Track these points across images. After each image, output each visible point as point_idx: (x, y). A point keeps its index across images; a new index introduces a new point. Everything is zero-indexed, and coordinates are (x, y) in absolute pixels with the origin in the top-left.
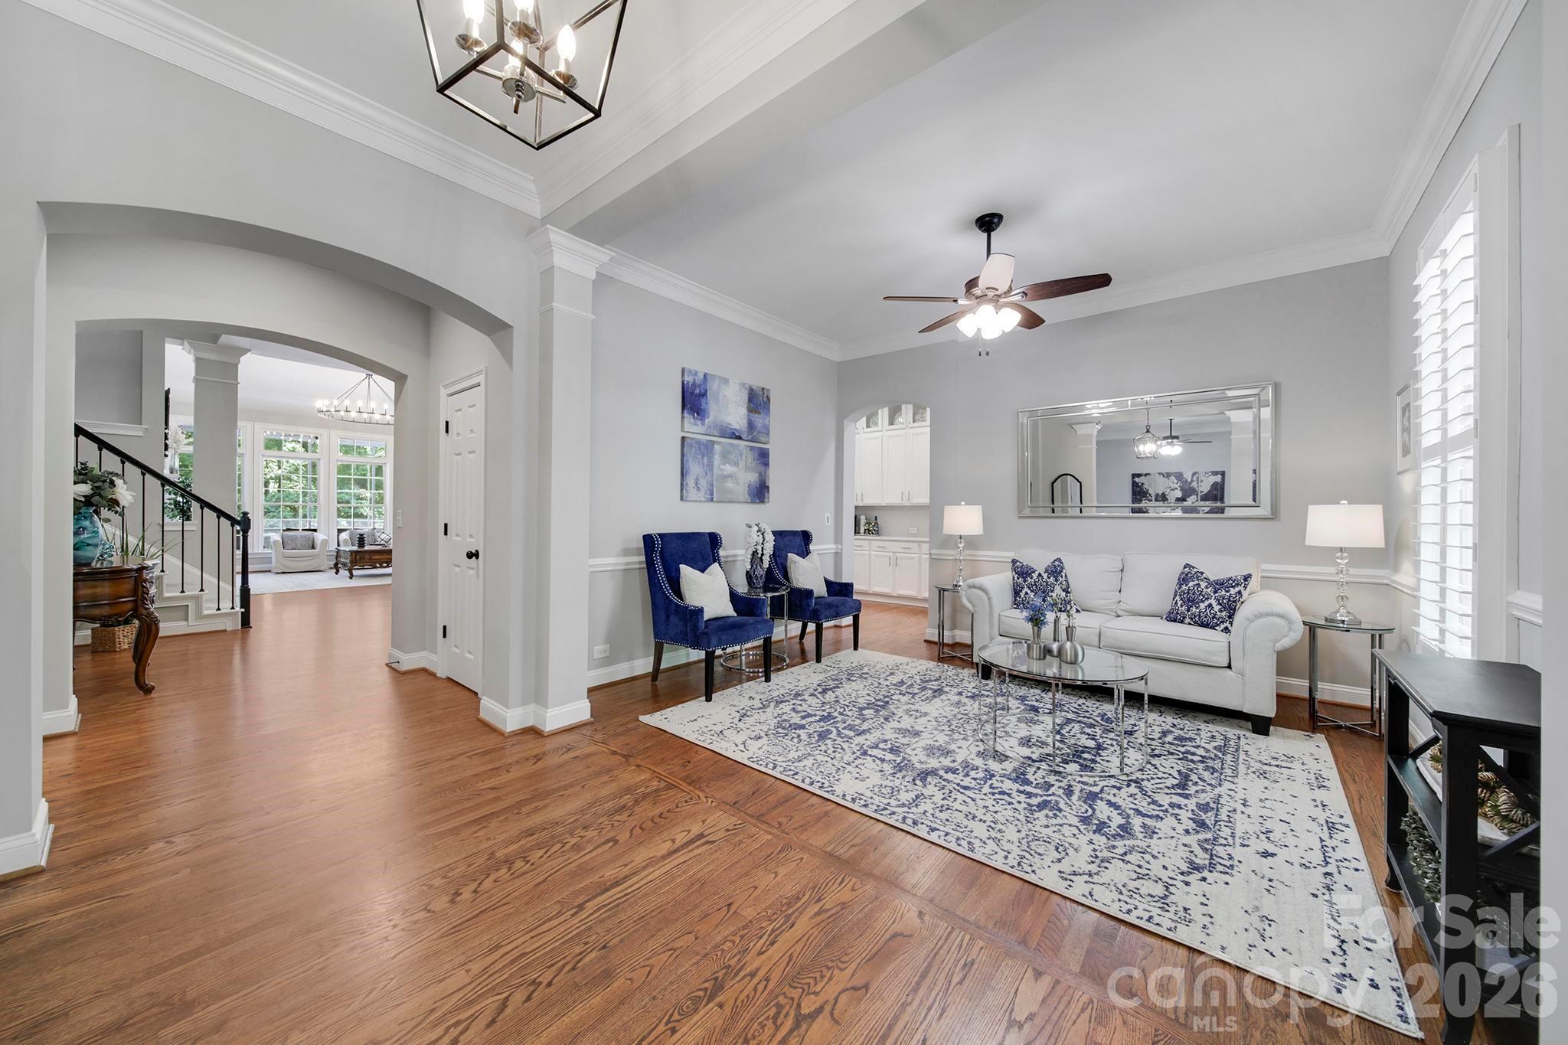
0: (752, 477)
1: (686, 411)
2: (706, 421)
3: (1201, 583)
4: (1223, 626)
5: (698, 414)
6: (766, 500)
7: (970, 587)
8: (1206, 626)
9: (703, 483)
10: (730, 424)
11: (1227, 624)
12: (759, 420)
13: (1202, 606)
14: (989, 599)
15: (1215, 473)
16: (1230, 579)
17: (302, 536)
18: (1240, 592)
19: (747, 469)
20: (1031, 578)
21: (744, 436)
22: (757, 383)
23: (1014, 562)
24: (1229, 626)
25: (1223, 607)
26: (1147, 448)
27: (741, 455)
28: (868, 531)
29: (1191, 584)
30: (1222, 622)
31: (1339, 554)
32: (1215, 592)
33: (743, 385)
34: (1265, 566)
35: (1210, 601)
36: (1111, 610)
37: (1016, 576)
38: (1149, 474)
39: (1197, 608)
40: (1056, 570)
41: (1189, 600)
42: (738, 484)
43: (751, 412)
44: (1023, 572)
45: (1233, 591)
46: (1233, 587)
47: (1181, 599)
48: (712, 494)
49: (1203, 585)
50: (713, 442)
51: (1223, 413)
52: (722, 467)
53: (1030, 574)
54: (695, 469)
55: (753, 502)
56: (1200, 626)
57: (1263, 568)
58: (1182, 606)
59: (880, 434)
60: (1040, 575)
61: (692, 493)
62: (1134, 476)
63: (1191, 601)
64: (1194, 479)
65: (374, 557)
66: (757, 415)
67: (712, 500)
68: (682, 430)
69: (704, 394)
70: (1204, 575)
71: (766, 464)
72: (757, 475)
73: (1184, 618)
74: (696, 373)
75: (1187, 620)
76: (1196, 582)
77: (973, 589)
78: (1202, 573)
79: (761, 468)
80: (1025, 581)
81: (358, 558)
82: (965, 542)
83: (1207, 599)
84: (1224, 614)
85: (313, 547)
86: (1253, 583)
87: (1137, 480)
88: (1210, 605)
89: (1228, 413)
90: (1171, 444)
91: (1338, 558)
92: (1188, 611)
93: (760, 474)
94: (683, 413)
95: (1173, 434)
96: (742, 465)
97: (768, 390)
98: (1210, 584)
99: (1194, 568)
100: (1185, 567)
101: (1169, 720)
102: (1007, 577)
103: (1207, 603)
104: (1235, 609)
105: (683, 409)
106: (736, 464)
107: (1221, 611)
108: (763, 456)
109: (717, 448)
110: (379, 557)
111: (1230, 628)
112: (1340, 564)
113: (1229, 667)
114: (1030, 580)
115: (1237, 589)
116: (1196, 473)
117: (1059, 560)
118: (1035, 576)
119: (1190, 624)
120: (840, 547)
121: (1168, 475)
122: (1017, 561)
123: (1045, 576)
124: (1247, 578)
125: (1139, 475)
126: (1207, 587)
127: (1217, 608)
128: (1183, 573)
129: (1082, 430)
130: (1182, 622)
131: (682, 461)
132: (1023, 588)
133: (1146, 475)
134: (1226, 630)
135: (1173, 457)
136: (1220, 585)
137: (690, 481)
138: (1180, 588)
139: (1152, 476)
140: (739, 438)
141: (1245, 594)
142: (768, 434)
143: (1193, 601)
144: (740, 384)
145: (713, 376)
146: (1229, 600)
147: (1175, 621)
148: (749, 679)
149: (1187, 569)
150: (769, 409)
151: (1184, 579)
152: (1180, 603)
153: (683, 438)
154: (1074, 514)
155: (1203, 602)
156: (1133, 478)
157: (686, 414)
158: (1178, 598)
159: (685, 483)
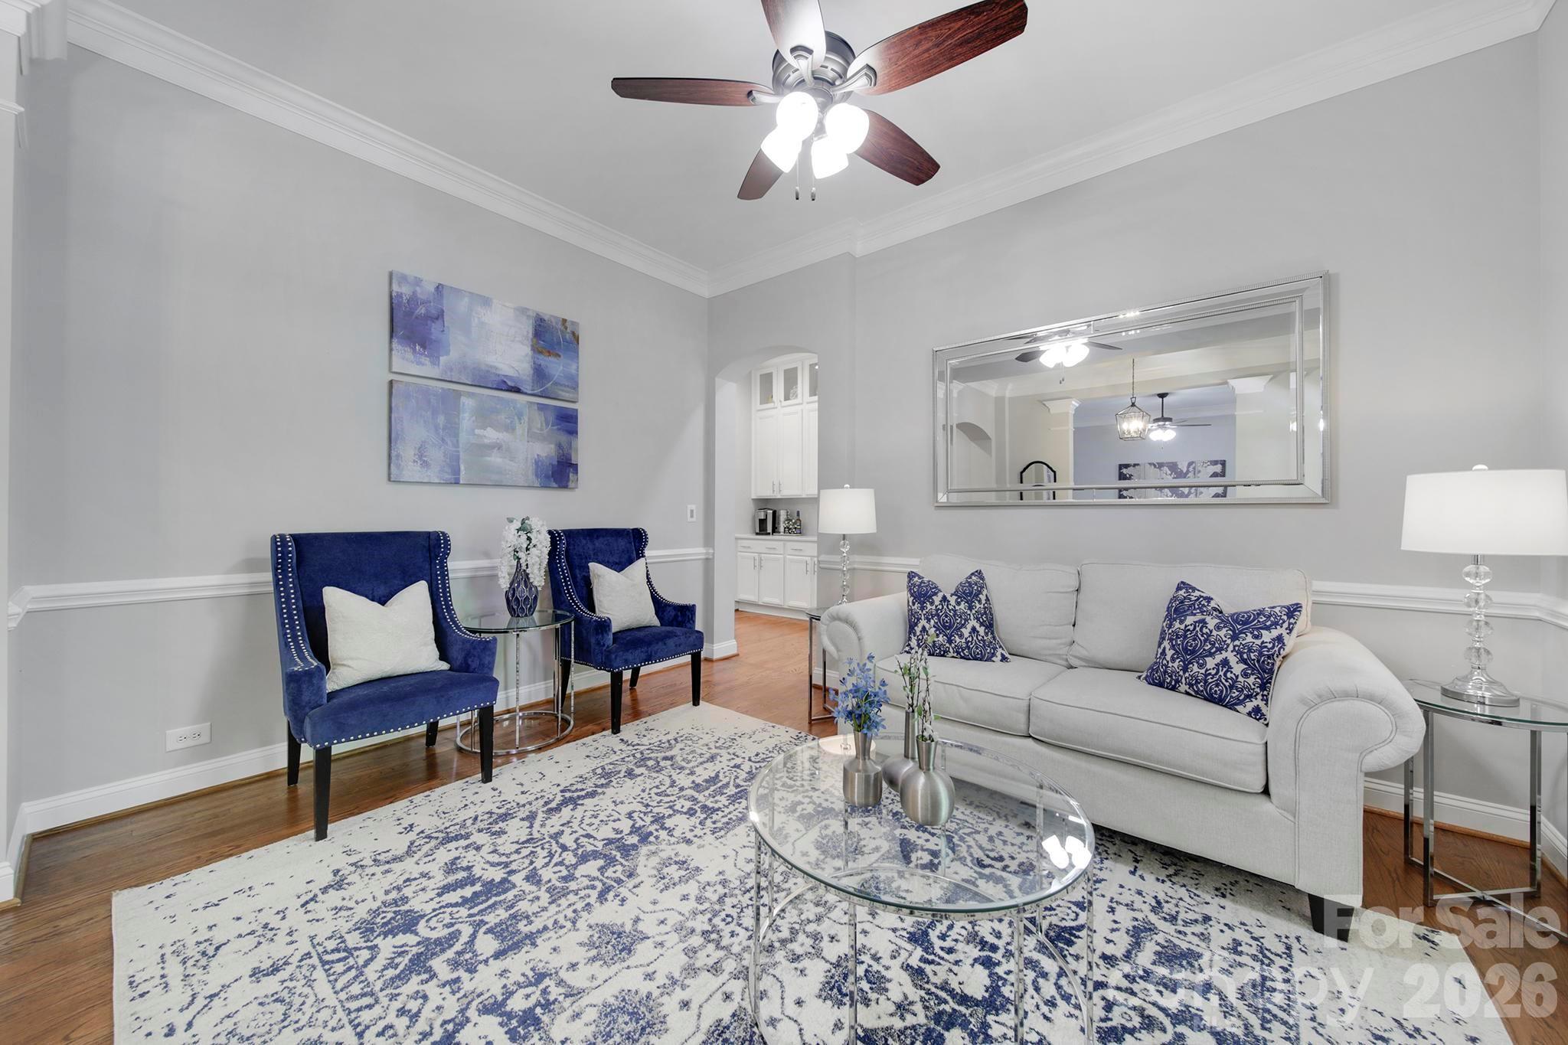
0: (545, 450)
1: (395, 340)
2: (443, 359)
3: (1208, 619)
4: (1250, 705)
5: (423, 346)
6: (571, 485)
7: (836, 618)
8: (1219, 701)
9: (436, 455)
10: (497, 368)
11: (1258, 702)
12: (556, 367)
13: (1211, 663)
14: (859, 639)
15: (1215, 463)
16: (1261, 612)
18: (1280, 639)
19: (532, 436)
20: (932, 603)
21: (526, 388)
22: (553, 310)
23: (911, 575)
24: (1262, 704)
25: (1250, 667)
26: (1133, 425)
27: (520, 416)
28: (788, 530)
29: (1190, 620)
30: (1249, 697)
31: (1471, 568)
32: (1234, 638)
33: (523, 311)
34: (1318, 585)
35: (1224, 655)
36: (1059, 656)
37: (911, 599)
38: (1138, 465)
39: (1201, 666)
40: (971, 591)
41: (1185, 650)
42: (512, 459)
43: (541, 352)
44: (921, 592)
45: (1267, 636)
46: (1268, 628)
47: (1173, 647)
48: (456, 472)
49: (1212, 622)
50: (459, 394)
51: (1226, 383)
52: (477, 431)
53: (930, 597)
54: (415, 432)
55: (544, 487)
56: (1206, 699)
57: (1314, 588)
58: (1173, 660)
59: (799, 408)
60: (944, 598)
61: (411, 470)
62: (1121, 467)
63: (1190, 650)
64: (1191, 469)
66: (551, 359)
67: (457, 482)
68: (390, 371)
69: (440, 316)
70: (1213, 604)
71: (573, 432)
72: (553, 446)
73: (1177, 681)
74: (418, 282)
75: (1183, 687)
76: (1199, 617)
77: (837, 622)
78: (1209, 599)
79: (563, 438)
80: (922, 609)
82: (851, 545)
83: (1220, 650)
84: (1251, 680)
86: (1303, 620)
87: (1124, 471)
88: (1225, 662)
89: (1232, 382)
90: (1163, 427)
91: (1468, 574)
92: (1185, 670)
93: (559, 446)
94: (391, 342)
95: (1165, 416)
96: (521, 429)
97: (573, 323)
98: (1224, 621)
99: (1194, 589)
100: (1179, 588)
101: (1152, 884)
102: (898, 600)
103: (1219, 658)
104: (1271, 672)
105: (391, 337)
106: (510, 428)
107: (1245, 675)
108: (567, 421)
109: (467, 403)
111: (1264, 710)
112: (1472, 586)
113: (1266, 791)
114: (929, 607)
115: (1275, 633)
116: (1193, 462)
117: (979, 573)
118: (937, 599)
119: (1187, 693)
120: (711, 551)
121: (1160, 466)
122: (916, 575)
123: (953, 600)
124: (1293, 611)
125: (1127, 466)
126: (1218, 628)
127: (1238, 668)
128: (1175, 598)
129: (1055, 407)
130: (1174, 689)
131: (390, 418)
132: (919, 619)
133: (1135, 465)
134: (1257, 714)
135: (1166, 442)
136: (1242, 623)
137: (407, 452)
138: (1170, 626)
139: (1142, 467)
140: (517, 390)
141: (1290, 641)
142: (575, 387)
143: (1193, 652)
144: (517, 309)
145: (457, 291)
146: (1261, 654)
147: (1161, 685)
148: (460, 776)
149: (1182, 592)
150: (576, 351)
151: (1177, 609)
152: (1170, 653)
153: (391, 382)
154: (1011, 502)
155: (1211, 655)
156: (1120, 468)
157: (395, 345)
158: (1166, 644)
159: (394, 454)
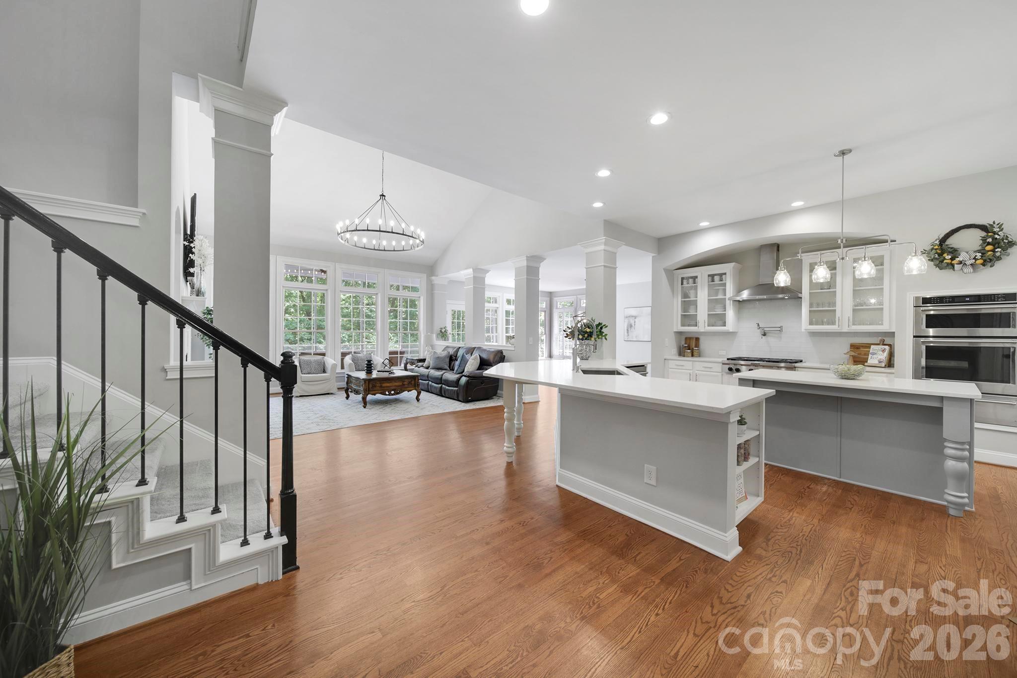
17: (315, 361)
65: (384, 385)
81: (371, 386)
85: (324, 372)
110: (388, 385)
